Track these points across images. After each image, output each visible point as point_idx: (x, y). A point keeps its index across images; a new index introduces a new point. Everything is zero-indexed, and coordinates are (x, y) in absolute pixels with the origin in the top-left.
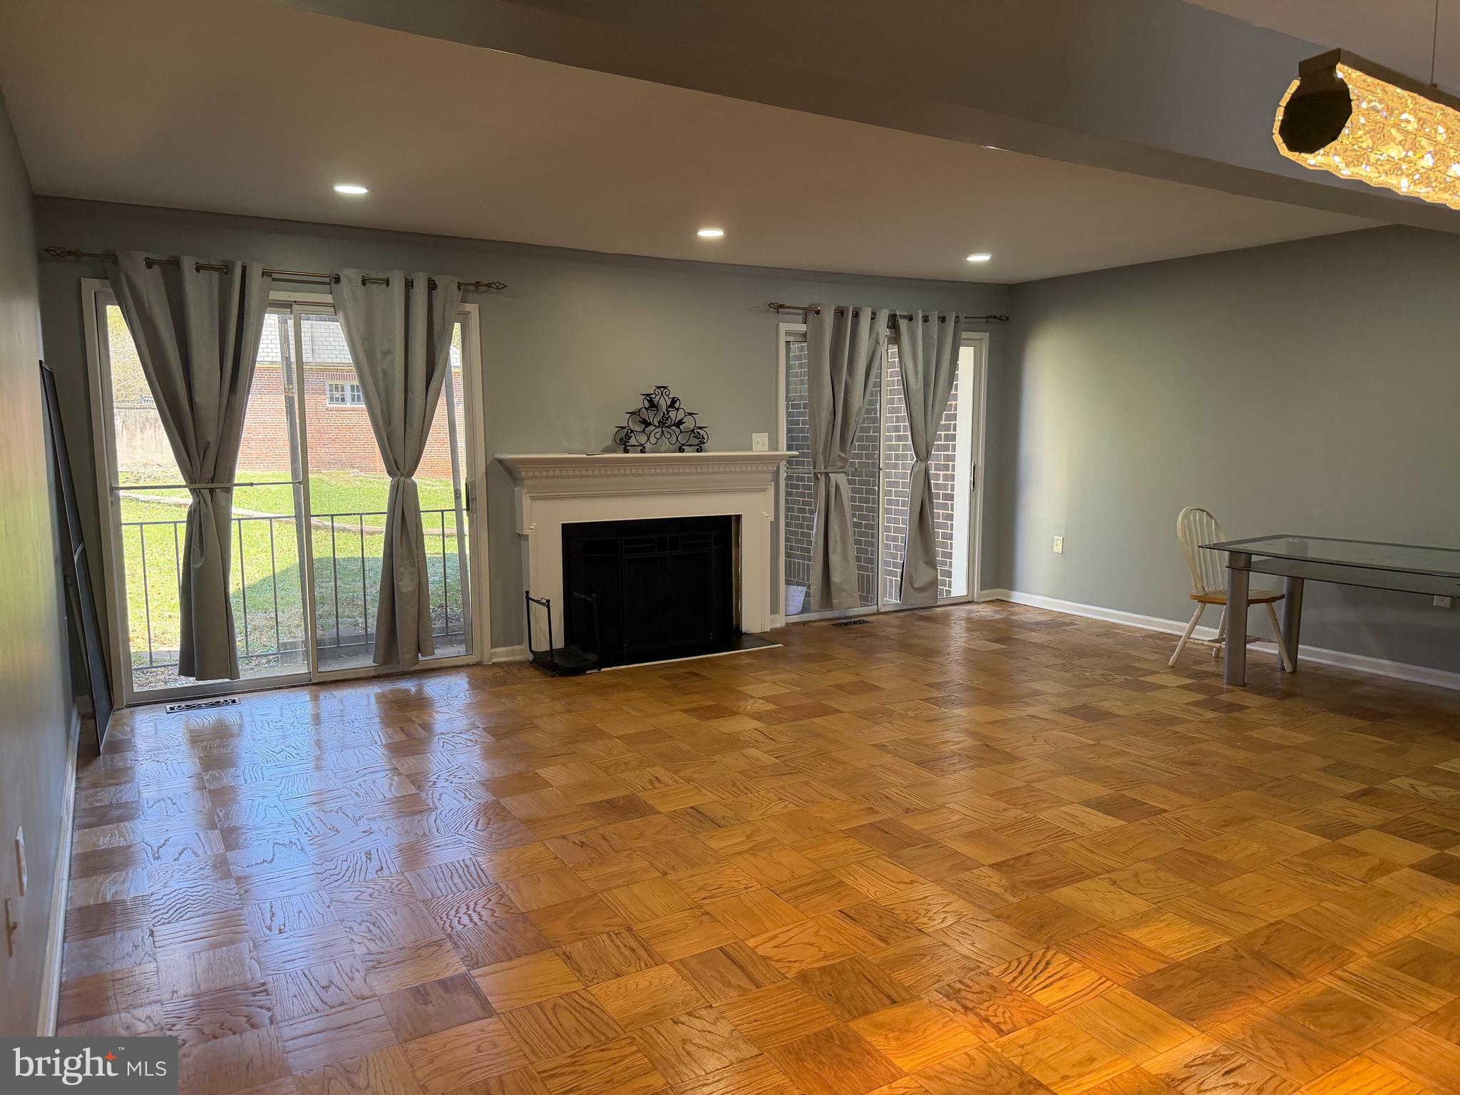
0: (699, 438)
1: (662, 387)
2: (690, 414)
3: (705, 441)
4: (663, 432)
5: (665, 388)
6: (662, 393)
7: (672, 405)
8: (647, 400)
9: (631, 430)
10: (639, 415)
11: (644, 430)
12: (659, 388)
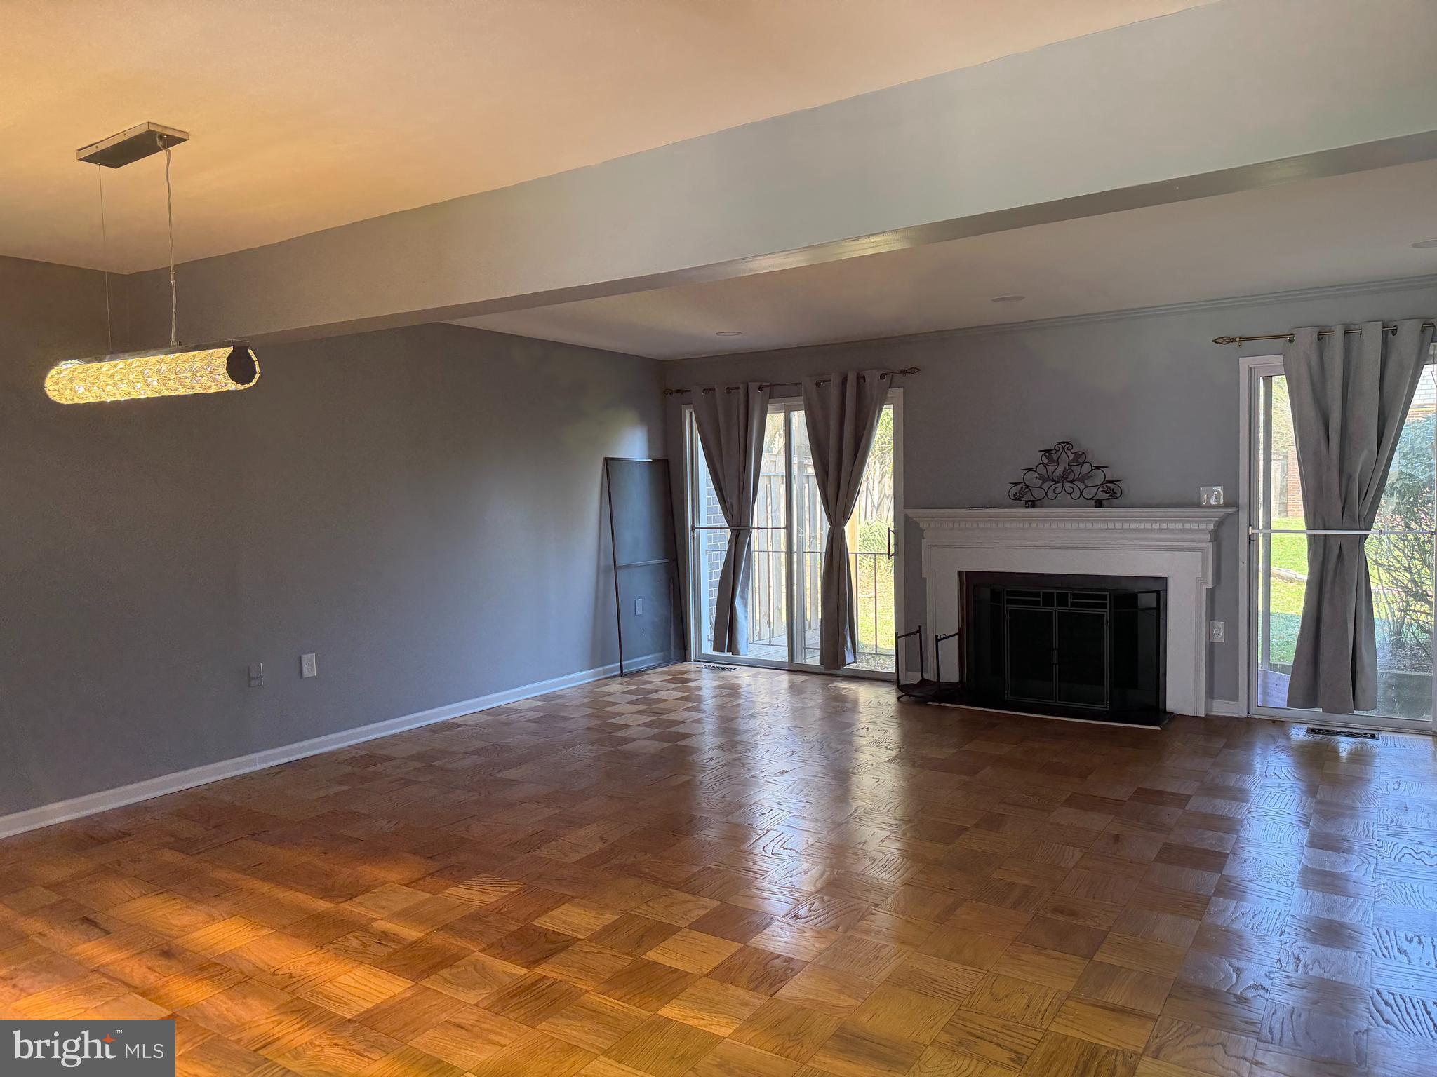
0: (1109, 492)
1: (1064, 442)
2: (1098, 468)
3: (1118, 495)
4: (1063, 486)
5: (1068, 443)
6: (1064, 448)
7: (1076, 460)
8: (1046, 456)
9: (1026, 485)
10: (1036, 471)
11: (1041, 485)
12: (1060, 443)
